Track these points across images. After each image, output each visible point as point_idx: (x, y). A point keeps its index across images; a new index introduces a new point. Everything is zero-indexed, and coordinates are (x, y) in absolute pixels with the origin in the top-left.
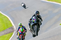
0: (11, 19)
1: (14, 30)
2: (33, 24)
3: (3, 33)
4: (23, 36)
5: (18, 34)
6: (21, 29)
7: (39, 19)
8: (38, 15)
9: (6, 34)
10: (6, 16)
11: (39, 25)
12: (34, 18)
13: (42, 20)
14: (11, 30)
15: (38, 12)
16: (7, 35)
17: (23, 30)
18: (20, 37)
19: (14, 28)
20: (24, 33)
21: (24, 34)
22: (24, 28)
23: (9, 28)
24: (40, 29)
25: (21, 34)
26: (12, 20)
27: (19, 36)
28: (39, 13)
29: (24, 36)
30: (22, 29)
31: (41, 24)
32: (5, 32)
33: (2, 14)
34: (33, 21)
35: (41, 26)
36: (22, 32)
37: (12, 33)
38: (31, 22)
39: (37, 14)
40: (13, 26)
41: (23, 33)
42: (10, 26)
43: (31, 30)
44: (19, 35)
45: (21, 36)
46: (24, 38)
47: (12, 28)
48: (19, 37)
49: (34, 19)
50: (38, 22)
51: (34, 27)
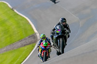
0: (32, 21)
1: (37, 39)
2: (57, 36)
3: (19, 44)
4: (46, 52)
9: (25, 45)
10: (24, 18)
12: (58, 27)
14: (33, 39)
16: (25, 48)
19: (37, 37)
21: (48, 49)
23: (29, 37)
24: (67, 43)
25: (44, 50)
27: (41, 53)
29: (49, 53)
31: (69, 36)
32: (23, 42)
33: (18, 14)
34: (57, 32)
35: (68, 40)
36: (45, 47)
37: (34, 44)
38: (53, 33)
42: (30, 33)
43: (54, 45)
44: (42, 51)
45: (43, 53)
46: (49, 55)
47: (34, 36)
48: (41, 54)
49: (58, 29)
51: (58, 41)
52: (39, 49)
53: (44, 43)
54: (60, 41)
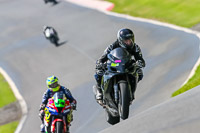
2: (111, 76)
5: (47, 117)
6: (56, 98)
7: (133, 58)
8: (128, 43)
11: (134, 79)
12: (114, 53)
13: (143, 61)
14: (11, 113)
15: (131, 32)
17: (62, 103)
18: (52, 127)
20: (68, 113)
21: (66, 115)
22: (66, 96)
23: (6, 108)
25: (56, 117)
26: (13, 80)
27: (50, 124)
28: (132, 37)
30: (61, 97)
31: (141, 77)
39: (127, 38)
40: (18, 101)
41: (65, 112)
44: (50, 119)
45: (55, 125)
47: (14, 107)
48: (49, 128)
49: (115, 59)
50: (132, 69)
51: (115, 87)
52: (43, 115)
53: (56, 101)
54: (119, 88)
